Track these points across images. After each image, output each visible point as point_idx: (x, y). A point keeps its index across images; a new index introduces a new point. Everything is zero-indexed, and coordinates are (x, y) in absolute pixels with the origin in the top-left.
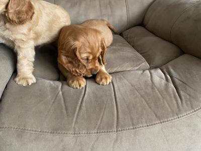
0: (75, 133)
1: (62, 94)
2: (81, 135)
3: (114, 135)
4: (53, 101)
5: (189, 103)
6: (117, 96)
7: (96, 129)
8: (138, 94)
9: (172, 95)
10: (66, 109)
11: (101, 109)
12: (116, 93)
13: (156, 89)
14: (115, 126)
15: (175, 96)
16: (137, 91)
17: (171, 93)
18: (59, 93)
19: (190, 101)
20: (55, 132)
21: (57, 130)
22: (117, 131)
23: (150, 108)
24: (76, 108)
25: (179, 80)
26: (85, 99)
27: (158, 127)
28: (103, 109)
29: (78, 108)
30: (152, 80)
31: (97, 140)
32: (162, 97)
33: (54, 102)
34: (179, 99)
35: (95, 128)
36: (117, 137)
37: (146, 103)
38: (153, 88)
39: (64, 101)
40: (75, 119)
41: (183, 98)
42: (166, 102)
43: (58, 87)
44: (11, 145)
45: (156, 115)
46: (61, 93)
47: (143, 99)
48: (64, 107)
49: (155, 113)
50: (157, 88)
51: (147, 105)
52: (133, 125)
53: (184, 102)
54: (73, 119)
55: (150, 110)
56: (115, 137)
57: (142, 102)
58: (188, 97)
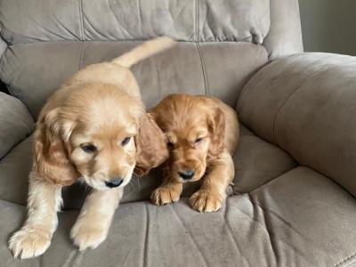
5: (293, 265)
6: (150, 246)
8: (192, 242)
9: (261, 250)
15: (266, 252)
16: (192, 236)
19: (297, 263)
25: (279, 217)
30: (226, 216)
32: (240, 251)
38: (224, 232)
41: (282, 253)
42: (245, 263)
47: (200, 254)
50: (232, 232)
53: (283, 263)
58: (292, 252)
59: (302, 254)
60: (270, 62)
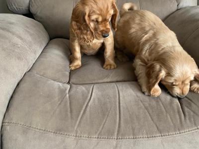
0: (76, 136)
1: (69, 97)
2: (82, 138)
3: (114, 142)
4: (59, 102)
5: (192, 119)
6: (121, 105)
7: (97, 135)
8: (142, 105)
9: (176, 111)
10: (71, 111)
11: (104, 115)
12: (121, 102)
13: (160, 103)
14: (116, 134)
15: (179, 112)
16: (141, 101)
17: (176, 107)
18: (66, 95)
19: (194, 118)
20: (58, 132)
21: (60, 130)
22: (117, 139)
23: (153, 120)
24: (80, 112)
26: (89, 104)
27: (158, 140)
28: (106, 116)
29: (82, 112)
31: (97, 145)
32: (166, 111)
33: (60, 104)
34: (182, 115)
35: (96, 133)
36: (116, 144)
37: (148, 115)
38: (157, 102)
39: (70, 103)
40: (78, 122)
41: (187, 114)
42: (169, 117)
43: (66, 90)
44: (16, 140)
45: (158, 128)
46: (68, 95)
47: (146, 111)
48: (69, 109)
49: (156, 126)
50: (161, 101)
51: (149, 117)
52: (134, 134)
53: (187, 118)
54: (76, 122)
55: (152, 122)
56: (115, 144)
57: (145, 113)
58: (192, 113)
59: (197, 114)
60: (178, 10)
